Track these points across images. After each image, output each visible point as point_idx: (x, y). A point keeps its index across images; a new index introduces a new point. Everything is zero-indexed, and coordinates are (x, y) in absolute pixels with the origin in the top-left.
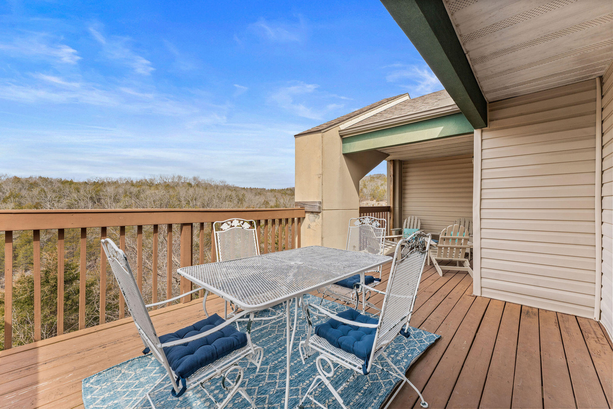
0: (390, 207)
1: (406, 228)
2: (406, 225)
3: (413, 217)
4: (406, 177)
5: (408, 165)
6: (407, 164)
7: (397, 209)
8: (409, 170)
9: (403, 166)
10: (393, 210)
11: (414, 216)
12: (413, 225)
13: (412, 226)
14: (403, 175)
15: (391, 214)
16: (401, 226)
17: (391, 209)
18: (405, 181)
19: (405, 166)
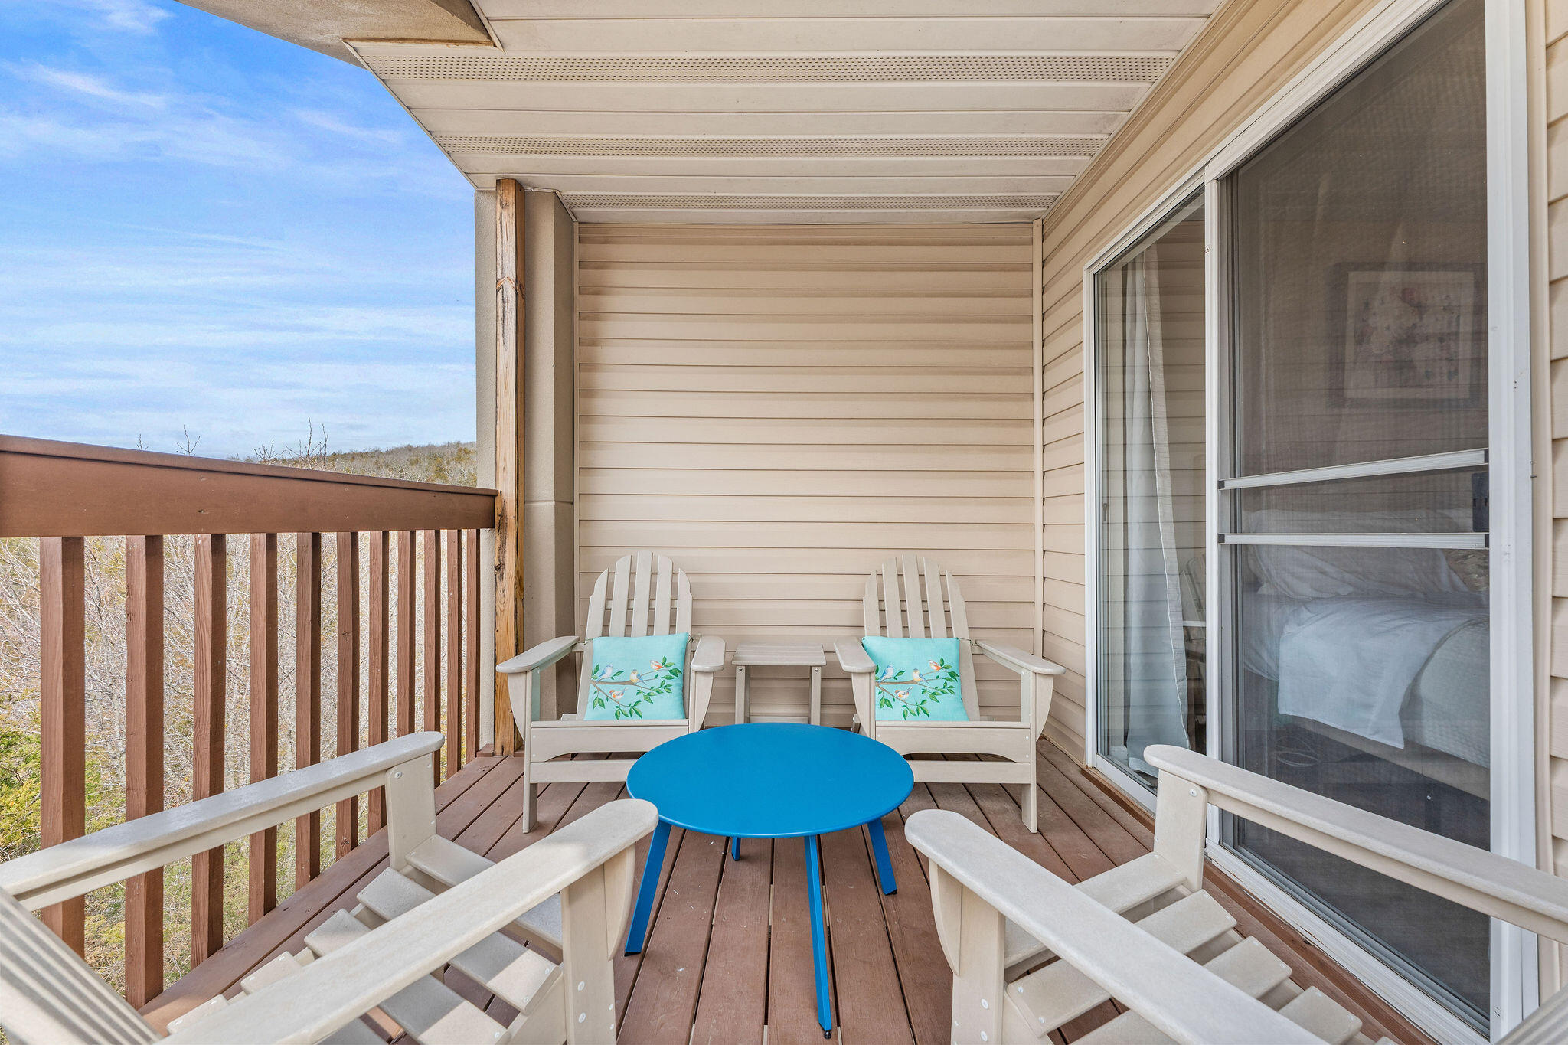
0: (493, 495)
1: (605, 633)
2: (607, 610)
3: (643, 558)
4: (595, 315)
5: (614, 251)
6: (606, 242)
7: (545, 510)
8: (618, 277)
9: (579, 249)
10: (517, 518)
11: (648, 553)
12: (651, 609)
13: (640, 620)
14: (582, 302)
15: (503, 544)
16: (567, 624)
17: (503, 510)
18: (594, 342)
19: (593, 251)
